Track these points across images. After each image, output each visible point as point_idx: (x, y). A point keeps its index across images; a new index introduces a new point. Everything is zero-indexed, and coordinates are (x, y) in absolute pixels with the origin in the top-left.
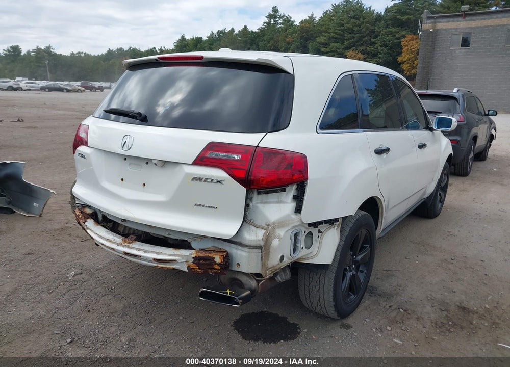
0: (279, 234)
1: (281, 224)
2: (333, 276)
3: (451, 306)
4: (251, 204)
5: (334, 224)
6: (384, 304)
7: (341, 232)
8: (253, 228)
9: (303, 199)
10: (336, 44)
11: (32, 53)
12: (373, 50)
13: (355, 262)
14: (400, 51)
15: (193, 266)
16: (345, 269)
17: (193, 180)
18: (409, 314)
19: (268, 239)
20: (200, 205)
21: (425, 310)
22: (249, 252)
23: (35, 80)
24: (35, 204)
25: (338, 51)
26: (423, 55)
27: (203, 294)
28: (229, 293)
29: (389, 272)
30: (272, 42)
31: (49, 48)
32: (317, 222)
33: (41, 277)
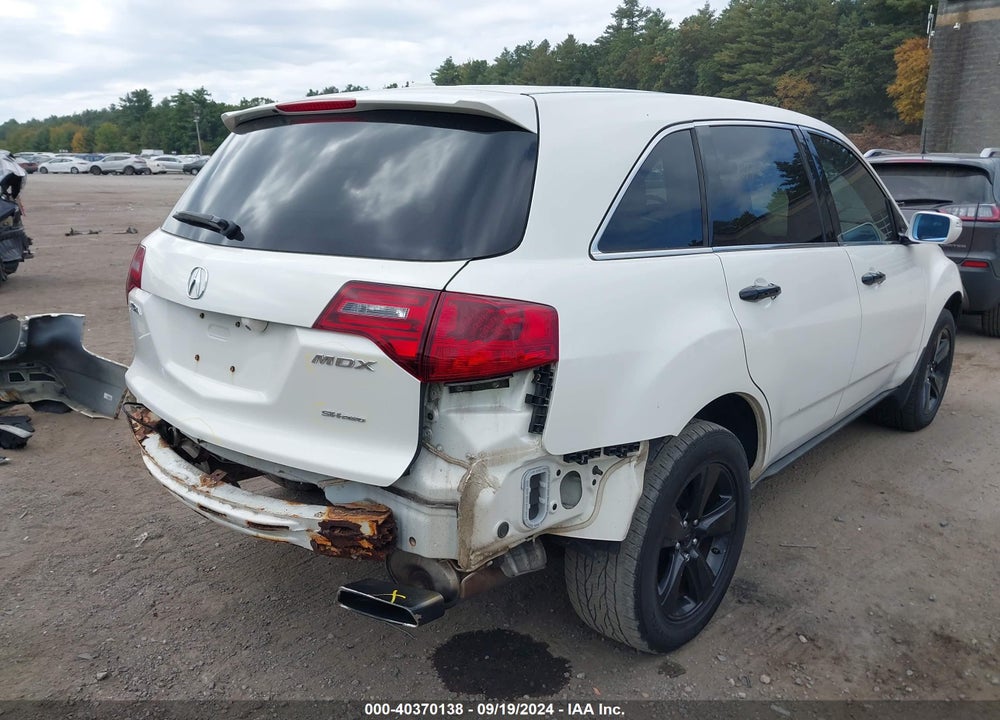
0: (495, 478)
1: (498, 456)
2: (631, 566)
3: (918, 631)
4: (436, 413)
5: (628, 455)
6: (766, 623)
7: (646, 470)
8: (441, 463)
9: (548, 403)
10: (753, 65)
11: (172, 104)
12: (833, 74)
13: (698, 533)
14: (892, 73)
15: (321, 540)
16: (672, 549)
17: (313, 361)
18: (820, 648)
19: (468, 489)
20: (331, 414)
21: (857, 641)
22: (432, 515)
23: (177, 154)
24: (106, 395)
25: (759, 78)
26: (937, 79)
27: (345, 598)
28: (394, 599)
29: (792, 550)
30: (624, 65)
31: (201, 92)
32: (585, 452)
33: (84, 542)
